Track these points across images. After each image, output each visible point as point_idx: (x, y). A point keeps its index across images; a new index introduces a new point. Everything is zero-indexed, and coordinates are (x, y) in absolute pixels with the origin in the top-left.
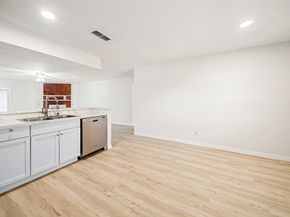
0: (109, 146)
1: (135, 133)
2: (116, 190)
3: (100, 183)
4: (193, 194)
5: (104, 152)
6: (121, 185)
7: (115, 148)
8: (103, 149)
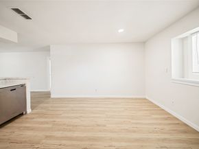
0: (29, 110)
1: (52, 96)
2: (44, 141)
3: (25, 142)
4: (98, 125)
5: (24, 116)
6: (47, 137)
7: (35, 111)
8: (22, 114)
